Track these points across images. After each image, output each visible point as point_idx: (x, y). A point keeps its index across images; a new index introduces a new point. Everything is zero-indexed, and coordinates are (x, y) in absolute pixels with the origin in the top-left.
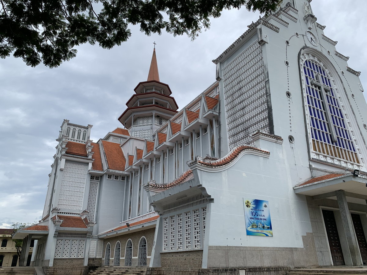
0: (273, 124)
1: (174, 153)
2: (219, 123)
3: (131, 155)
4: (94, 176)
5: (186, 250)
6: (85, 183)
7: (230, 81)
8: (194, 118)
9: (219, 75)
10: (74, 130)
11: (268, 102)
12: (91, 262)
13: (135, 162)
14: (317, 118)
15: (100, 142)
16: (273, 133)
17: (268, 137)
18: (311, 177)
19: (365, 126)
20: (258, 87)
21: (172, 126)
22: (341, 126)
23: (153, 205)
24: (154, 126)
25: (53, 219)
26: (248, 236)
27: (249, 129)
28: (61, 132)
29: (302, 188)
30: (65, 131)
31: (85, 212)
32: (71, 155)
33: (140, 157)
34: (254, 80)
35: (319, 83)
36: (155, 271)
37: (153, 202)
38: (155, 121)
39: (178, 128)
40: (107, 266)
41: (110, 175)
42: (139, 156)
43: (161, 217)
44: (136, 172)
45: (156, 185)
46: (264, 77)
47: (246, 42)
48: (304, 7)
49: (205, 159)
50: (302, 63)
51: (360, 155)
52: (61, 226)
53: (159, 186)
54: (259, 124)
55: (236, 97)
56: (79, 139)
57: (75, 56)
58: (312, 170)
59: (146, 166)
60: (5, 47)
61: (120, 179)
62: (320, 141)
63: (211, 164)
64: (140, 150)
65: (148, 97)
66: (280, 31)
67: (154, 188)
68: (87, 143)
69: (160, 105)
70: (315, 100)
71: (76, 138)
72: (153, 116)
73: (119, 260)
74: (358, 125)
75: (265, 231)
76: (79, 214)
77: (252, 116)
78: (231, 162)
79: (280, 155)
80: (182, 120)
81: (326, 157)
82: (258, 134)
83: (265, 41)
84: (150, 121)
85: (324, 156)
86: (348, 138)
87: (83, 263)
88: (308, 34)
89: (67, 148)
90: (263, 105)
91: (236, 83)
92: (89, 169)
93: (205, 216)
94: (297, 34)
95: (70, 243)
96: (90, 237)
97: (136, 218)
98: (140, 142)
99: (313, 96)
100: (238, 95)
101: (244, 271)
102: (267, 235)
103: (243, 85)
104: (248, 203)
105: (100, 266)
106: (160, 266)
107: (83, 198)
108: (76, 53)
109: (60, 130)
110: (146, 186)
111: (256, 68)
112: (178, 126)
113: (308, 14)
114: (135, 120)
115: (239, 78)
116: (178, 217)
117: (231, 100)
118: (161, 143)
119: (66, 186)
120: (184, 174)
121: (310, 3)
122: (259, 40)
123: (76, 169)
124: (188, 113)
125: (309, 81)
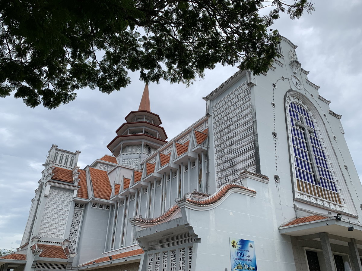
0: (259, 163)
1: (161, 184)
2: (208, 158)
3: (117, 183)
4: (79, 204)
6: (69, 210)
7: (219, 118)
8: (183, 151)
9: (209, 111)
10: (62, 156)
11: (255, 141)
13: (122, 191)
14: (302, 158)
15: (87, 168)
16: (260, 173)
17: (255, 176)
18: (295, 217)
19: (346, 167)
20: (245, 126)
21: (161, 157)
22: (324, 167)
23: (138, 240)
24: (142, 155)
25: (33, 248)
27: (236, 166)
28: (48, 157)
29: (286, 228)
30: (52, 156)
31: (66, 241)
32: (57, 182)
33: (127, 187)
34: (242, 119)
35: (303, 125)
37: (138, 237)
38: (144, 150)
39: (167, 159)
41: (95, 203)
42: (126, 185)
43: (146, 253)
44: (122, 201)
45: (143, 220)
46: (252, 117)
47: (236, 83)
48: (290, 53)
49: (193, 193)
50: (287, 105)
51: (342, 195)
52: (40, 256)
53: (145, 221)
54: (246, 161)
55: (224, 133)
56: (66, 165)
58: (296, 210)
59: (132, 196)
60: (6, 87)
61: (104, 208)
62: (304, 181)
63: (199, 203)
64: (127, 180)
65: (138, 127)
67: (140, 223)
68: (74, 169)
69: (150, 134)
70: (299, 140)
71: (63, 164)
72: (142, 144)
74: (340, 166)
76: (60, 243)
77: (240, 153)
78: (218, 201)
79: (267, 195)
80: (171, 151)
81: (310, 197)
82: (246, 173)
83: (253, 84)
84: (139, 149)
85: (308, 196)
86: (330, 179)
88: (293, 78)
89: (53, 174)
90: (250, 144)
91: (225, 120)
92: (74, 197)
93: (191, 256)
94: (283, 78)
96: (69, 268)
97: (119, 249)
98: (127, 171)
99: (297, 137)
100: (226, 132)
103: (231, 123)
104: (234, 243)
107: (66, 227)
108: (76, 96)
109: (48, 155)
110: (132, 221)
111: (244, 108)
113: (293, 60)
114: (124, 148)
115: (228, 116)
116: (163, 254)
117: (220, 136)
118: (149, 173)
119: (48, 213)
120: (171, 209)
121: (296, 50)
122: (247, 82)
123: (61, 196)
124: (178, 146)
125: (294, 122)
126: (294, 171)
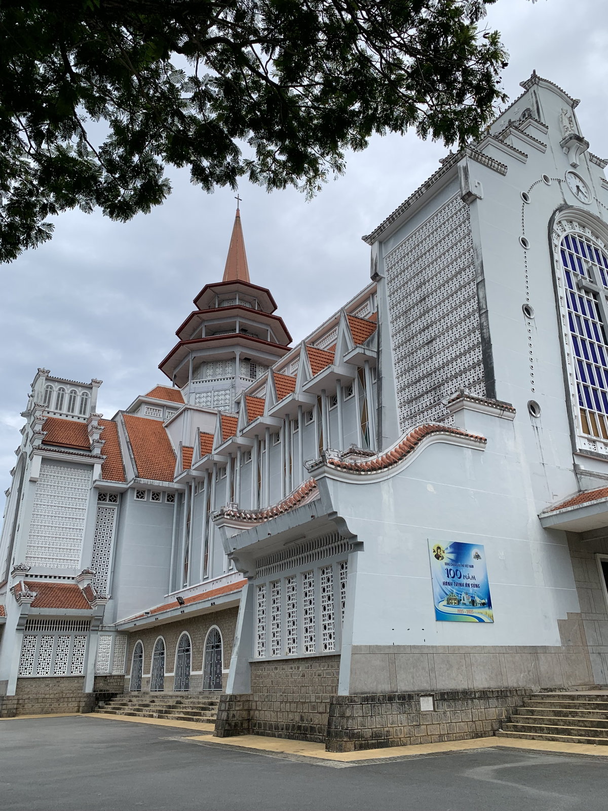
0: (493, 376)
1: (281, 440)
2: (379, 374)
3: (187, 445)
4: (107, 494)
5: (305, 655)
6: (87, 508)
7: (401, 282)
8: (324, 363)
9: (378, 268)
10: (61, 392)
11: (483, 328)
12: (101, 685)
13: (197, 461)
14: (591, 361)
15: (118, 416)
16: (495, 397)
17: (482, 405)
18: (577, 490)
20: (460, 296)
21: (276, 382)
23: (232, 556)
24: (238, 381)
25: (16, 590)
26: (440, 623)
27: (442, 387)
28: (32, 396)
29: (556, 515)
30: (40, 394)
31: (86, 572)
32: (54, 448)
33: (208, 451)
34: (452, 279)
35: (594, 285)
36: (239, 701)
37: (232, 551)
38: (240, 369)
39: (289, 385)
40: (136, 693)
41: (141, 490)
42: (205, 447)
43: (250, 583)
44: (199, 483)
45: (240, 514)
46: (474, 273)
47: (436, 196)
48: (562, 118)
49: (348, 453)
50: (557, 242)
52: (32, 605)
53: (245, 515)
54: (464, 375)
55: (414, 316)
56: (72, 412)
57: (49, 237)
58: (579, 476)
59: (220, 469)
61: (163, 499)
62: (597, 412)
63: (358, 467)
64: (207, 436)
65: (224, 318)
66: (509, 171)
67: (235, 520)
68: (90, 420)
69: (252, 334)
70: (586, 321)
71: (65, 411)
72: (235, 358)
73: (162, 680)
75: (477, 612)
76: (73, 578)
77: (449, 358)
78: (400, 462)
79: (510, 444)
80: (297, 369)
82: (461, 399)
83: (475, 195)
84: (229, 369)
85: (605, 444)
87: (82, 688)
88: (570, 178)
89: (45, 433)
90: (473, 335)
91: (415, 286)
92: (94, 479)
93: (345, 580)
94: (546, 178)
95: (53, 642)
96: (97, 628)
97: (199, 584)
98: (207, 417)
99: (581, 314)
100: (418, 314)
101: (431, 698)
102: (481, 621)
103: (429, 290)
104: (439, 550)
105: (120, 694)
106: (250, 692)
107: (82, 544)
108: (52, 231)
109: (31, 393)
110: (217, 516)
111: (457, 254)
112: (290, 382)
113: (569, 135)
114: (196, 369)
115: (420, 274)
116: (287, 582)
117: (404, 323)
118: (252, 418)
119: (43, 516)
120: (302, 488)
121: (576, 110)
122: (462, 191)
123: (66, 479)
124: (312, 353)
125: (574, 280)
126: (575, 390)
